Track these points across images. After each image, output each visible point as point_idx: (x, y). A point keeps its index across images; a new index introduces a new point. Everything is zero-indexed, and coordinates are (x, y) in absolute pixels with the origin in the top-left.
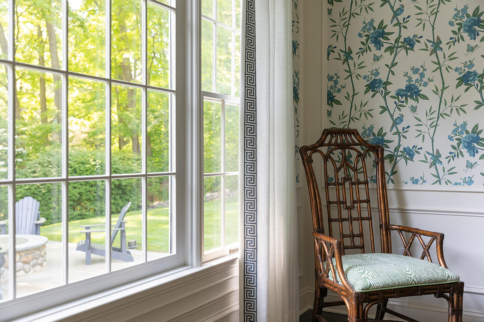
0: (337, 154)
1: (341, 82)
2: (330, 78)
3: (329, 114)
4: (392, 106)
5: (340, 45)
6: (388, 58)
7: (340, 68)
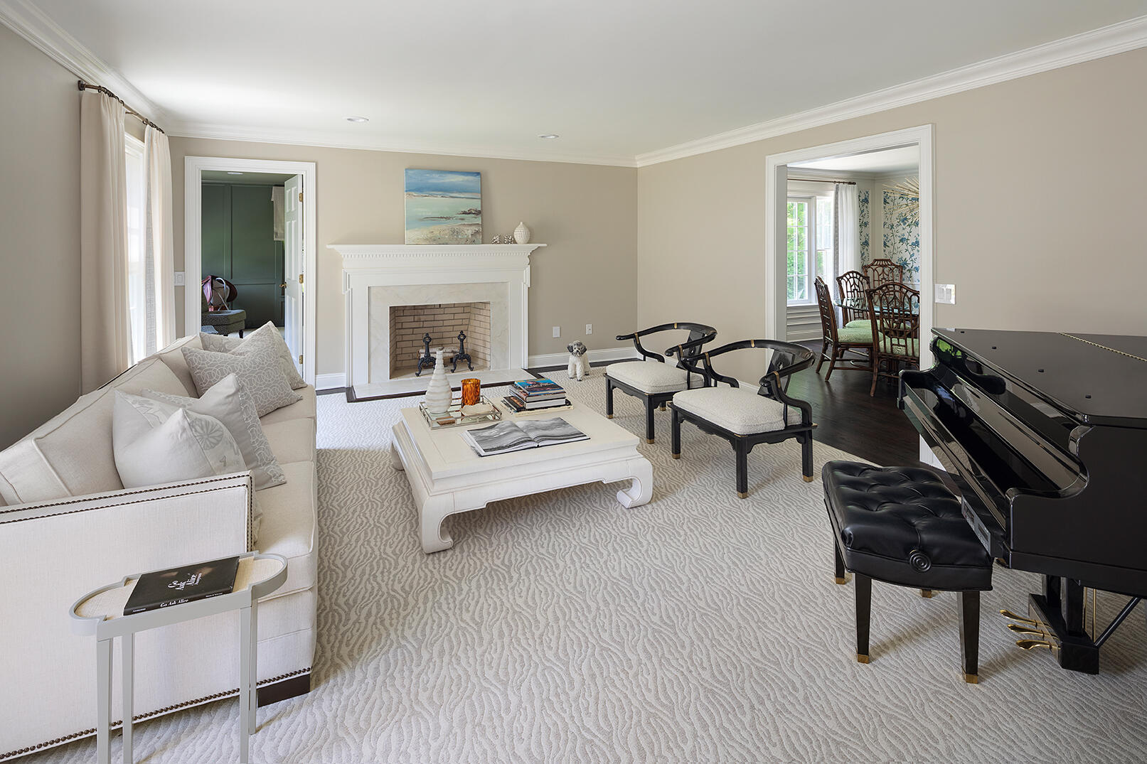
0: (880, 269)
1: (889, 238)
2: (885, 236)
3: (884, 251)
4: (910, 250)
5: (889, 222)
6: (908, 229)
7: (888, 231)
